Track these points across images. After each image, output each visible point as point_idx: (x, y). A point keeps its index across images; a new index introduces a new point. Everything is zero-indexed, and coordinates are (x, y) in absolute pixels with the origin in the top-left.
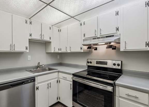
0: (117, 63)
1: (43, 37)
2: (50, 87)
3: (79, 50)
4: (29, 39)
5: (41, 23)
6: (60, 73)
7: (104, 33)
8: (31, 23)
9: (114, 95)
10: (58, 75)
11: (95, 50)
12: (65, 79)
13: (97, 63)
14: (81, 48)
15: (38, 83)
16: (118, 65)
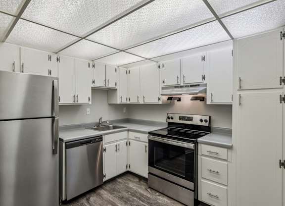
0: (204, 118)
1: (107, 84)
2: (119, 149)
3: (156, 101)
4: (92, 87)
5: (105, 65)
6: (130, 133)
7: (190, 80)
8: (93, 66)
9: (196, 153)
10: (128, 135)
11: (178, 101)
12: (137, 139)
13: (181, 118)
14: (159, 99)
15: (107, 143)
16: (206, 121)
